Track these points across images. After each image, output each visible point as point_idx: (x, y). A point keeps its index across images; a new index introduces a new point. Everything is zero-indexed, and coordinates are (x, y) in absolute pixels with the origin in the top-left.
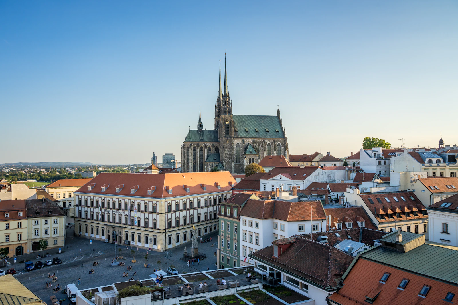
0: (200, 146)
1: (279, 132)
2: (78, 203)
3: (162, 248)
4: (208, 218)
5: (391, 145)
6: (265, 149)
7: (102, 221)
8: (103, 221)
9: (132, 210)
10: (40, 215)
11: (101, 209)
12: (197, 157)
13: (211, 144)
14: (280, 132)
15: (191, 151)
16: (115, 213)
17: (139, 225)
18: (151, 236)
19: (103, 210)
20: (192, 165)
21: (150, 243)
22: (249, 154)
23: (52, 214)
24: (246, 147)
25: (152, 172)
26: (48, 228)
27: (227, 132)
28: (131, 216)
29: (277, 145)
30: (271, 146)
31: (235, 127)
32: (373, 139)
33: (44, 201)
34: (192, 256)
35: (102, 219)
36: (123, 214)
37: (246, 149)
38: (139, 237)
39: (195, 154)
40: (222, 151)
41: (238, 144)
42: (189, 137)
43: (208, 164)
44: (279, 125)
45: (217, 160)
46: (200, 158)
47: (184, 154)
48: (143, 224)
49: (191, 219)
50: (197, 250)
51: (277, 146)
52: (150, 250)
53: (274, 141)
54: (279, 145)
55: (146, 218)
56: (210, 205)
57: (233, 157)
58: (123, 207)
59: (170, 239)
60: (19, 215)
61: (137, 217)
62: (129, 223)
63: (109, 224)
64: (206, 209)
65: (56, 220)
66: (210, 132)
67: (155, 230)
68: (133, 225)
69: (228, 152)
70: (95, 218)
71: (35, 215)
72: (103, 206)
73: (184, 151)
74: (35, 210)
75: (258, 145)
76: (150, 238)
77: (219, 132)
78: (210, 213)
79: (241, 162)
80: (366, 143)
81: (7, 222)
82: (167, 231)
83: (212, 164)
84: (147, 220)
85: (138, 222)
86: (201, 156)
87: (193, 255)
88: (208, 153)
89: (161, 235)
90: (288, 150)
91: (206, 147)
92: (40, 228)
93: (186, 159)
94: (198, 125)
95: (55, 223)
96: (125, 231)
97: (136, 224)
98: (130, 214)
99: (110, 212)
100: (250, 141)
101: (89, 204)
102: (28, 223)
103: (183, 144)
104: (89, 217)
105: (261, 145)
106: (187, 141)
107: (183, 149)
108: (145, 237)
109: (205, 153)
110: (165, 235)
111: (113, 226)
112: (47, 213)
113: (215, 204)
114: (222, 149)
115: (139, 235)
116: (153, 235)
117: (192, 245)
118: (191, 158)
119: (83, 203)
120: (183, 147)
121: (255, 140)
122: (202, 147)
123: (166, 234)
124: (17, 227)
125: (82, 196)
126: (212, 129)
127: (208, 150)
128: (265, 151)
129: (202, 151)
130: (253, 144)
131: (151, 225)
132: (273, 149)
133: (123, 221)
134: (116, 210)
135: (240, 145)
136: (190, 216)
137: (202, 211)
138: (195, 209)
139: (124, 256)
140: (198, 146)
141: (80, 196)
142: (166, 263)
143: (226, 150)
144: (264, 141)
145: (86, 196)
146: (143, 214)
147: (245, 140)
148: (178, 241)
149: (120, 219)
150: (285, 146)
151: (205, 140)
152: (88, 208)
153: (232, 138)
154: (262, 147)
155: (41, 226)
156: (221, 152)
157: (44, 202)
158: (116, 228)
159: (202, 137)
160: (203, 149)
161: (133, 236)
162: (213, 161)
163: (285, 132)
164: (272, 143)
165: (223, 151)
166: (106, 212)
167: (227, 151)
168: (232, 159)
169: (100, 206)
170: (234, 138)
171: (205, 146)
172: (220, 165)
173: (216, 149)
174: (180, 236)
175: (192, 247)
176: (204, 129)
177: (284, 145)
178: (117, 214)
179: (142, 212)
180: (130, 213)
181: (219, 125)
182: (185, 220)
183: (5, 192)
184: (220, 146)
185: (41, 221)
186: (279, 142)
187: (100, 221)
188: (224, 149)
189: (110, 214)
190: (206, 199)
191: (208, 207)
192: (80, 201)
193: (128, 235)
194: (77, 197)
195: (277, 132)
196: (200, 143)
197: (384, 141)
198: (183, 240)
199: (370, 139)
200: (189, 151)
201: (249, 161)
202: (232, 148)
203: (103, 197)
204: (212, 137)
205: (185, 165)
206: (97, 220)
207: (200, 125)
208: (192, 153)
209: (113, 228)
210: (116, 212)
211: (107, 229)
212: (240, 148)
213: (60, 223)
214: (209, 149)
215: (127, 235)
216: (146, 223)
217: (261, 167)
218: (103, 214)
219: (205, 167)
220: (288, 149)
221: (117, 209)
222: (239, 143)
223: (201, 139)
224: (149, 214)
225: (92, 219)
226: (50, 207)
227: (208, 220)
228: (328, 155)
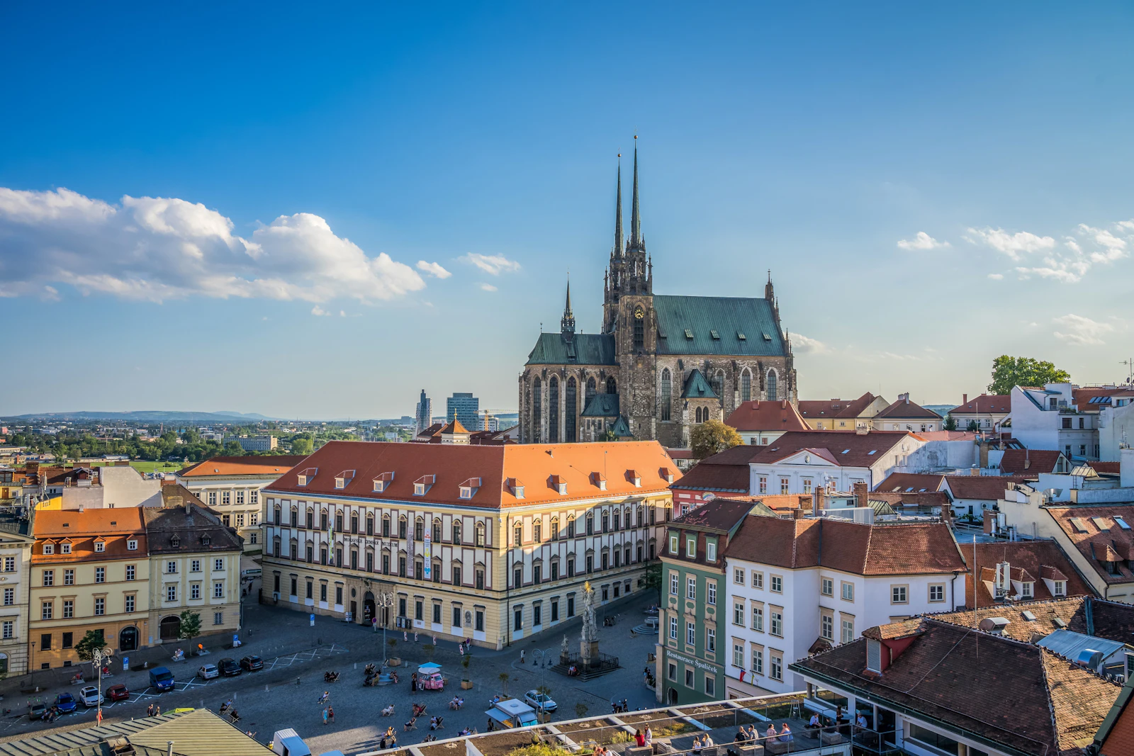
0: (569, 375)
1: (773, 342)
2: (271, 519)
3: (499, 638)
4: (611, 562)
5: (1069, 376)
6: (737, 385)
7: (336, 565)
8: (339, 565)
9: (419, 537)
10: (181, 548)
11: (333, 534)
12: (559, 402)
13: (597, 370)
14: (775, 341)
15: (545, 386)
16: (372, 545)
17: (437, 577)
18: (468, 606)
19: (339, 537)
20: (548, 423)
21: (467, 626)
22: (696, 397)
23: (211, 546)
24: (687, 379)
25: (455, 441)
26: (201, 581)
27: (639, 341)
28: (416, 554)
29: (767, 375)
30: (752, 378)
31: (658, 327)
32: (1021, 361)
33: (188, 511)
34: (585, 662)
35: (335, 562)
36: (394, 550)
37: (687, 383)
38: (437, 610)
39: (554, 396)
40: (626, 389)
41: (666, 370)
42: (540, 351)
43: (589, 421)
44: (771, 324)
45: (611, 412)
46: (568, 405)
47: (528, 394)
48: (447, 574)
49: (571, 565)
50: (595, 645)
51: (767, 378)
52: (468, 645)
53: (760, 365)
54: (772, 374)
55: (457, 561)
56: (617, 528)
57: (653, 404)
58: (394, 530)
59: (518, 615)
60: (129, 548)
61: (431, 558)
62: (410, 572)
63: (354, 575)
64: (605, 537)
65: (221, 561)
66: (593, 338)
67: (481, 593)
68: (419, 576)
69: (641, 390)
70: (317, 557)
71: (169, 547)
72: (339, 528)
73: (525, 387)
74: (167, 535)
75: (718, 372)
76: (466, 611)
77: (618, 338)
78: (616, 550)
79: (674, 418)
80: (1002, 370)
81: (100, 565)
82: (511, 594)
83: (600, 421)
84: (458, 565)
85: (435, 571)
86: (571, 401)
87: (587, 659)
88: (589, 394)
89: (496, 605)
90: (795, 389)
91: (585, 376)
92: (180, 580)
93: (532, 408)
94: (562, 321)
95: (217, 568)
96: (399, 593)
97: (427, 575)
98: (412, 549)
99: (359, 542)
100: (699, 362)
101: (302, 521)
102: (151, 567)
103: (524, 369)
104: (302, 554)
105: (725, 374)
106: (535, 361)
107: (523, 382)
108: (453, 610)
109: (580, 392)
110: (506, 604)
111: (368, 578)
112: (198, 543)
113: (628, 527)
114: (625, 382)
115: (437, 603)
116: (475, 606)
117: (583, 631)
118: (545, 405)
119: (286, 519)
120: (524, 378)
121: (711, 361)
122: (572, 378)
123: (510, 603)
124: (123, 577)
125: (282, 500)
126: (598, 330)
127: (588, 387)
128: (736, 389)
129: (572, 389)
130: (706, 371)
131: (468, 577)
132: (755, 384)
133: (394, 568)
134: (375, 539)
135: (672, 375)
136: (567, 556)
137: (597, 544)
138: (580, 540)
139: (404, 659)
140: (563, 374)
141: (278, 501)
142: (516, 680)
143: (636, 385)
144: (734, 363)
145: (295, 499)
146: (447, 551)
147: (684, 359)
148: (537, 622)
149: (386, 561)
150: (790, 378)
151: (581, 359)
152: (298, 531)
153: (653, 356)
154: (727, 378)
155: (184, 577)
156: (623, 391)
157: (190, 515)
158: (373, 586)
159: (573, 352)
160: (575, 382)
161: (419, 607)
162: (602, 412)
163: (787, 341)
164: (754, 369)
165: (629, 389)
166: (347, 544)
167: (639, 389)
168: (652, 409)
169: (332, 526)
170: (656, 355)
171: (582, 375)
172: (621, 425)
173: (608, 382)
174: (541, 608)
175: (584, 638)
176: (577, 332)
177: (786, 373)
178: (378, 548)
179: (446, 544)
180: (412, 547)
181: (619, 321)
182: (555, 568)
183: (88, 487)
184: (622, 377)
185: (183, 563)
186: (774, 366)
187: (331, 565)
188: (631, 383)
189: (358, 547)
190: (605, 512)
191: (611, 533)
192: (278, 514)
193: (407, 602)
194: (270, 502)
195: (768, 340)
196: (568, 367)
197: (1050, 366)
198: (551, 619)
199: (1013, 362)
200: (540, 386)
201: (695, 416)
202: (651, 382)
203: (340, 503)
204: (598, 353)
205: (528, 423)
206: (324, 563)
207: (568, 321)
208: (548, 393)
209: (367, 584)
210: (374, 543)
211: (351, 586)
212: (672, 382)
213: (230, 569)
214: (591, 384)
215: (403, 603)
216: (457, 574)
217: (733, 431)
218: (340, 547)
219: (582, 429)
220: (795, 384)
221: (378, 536)
222: (670, 369)
223: (572, 357)
224: (464, 551)
225: (310, 560)
226: (205, 527)
227: (611, 568)
228: (905, 401)
